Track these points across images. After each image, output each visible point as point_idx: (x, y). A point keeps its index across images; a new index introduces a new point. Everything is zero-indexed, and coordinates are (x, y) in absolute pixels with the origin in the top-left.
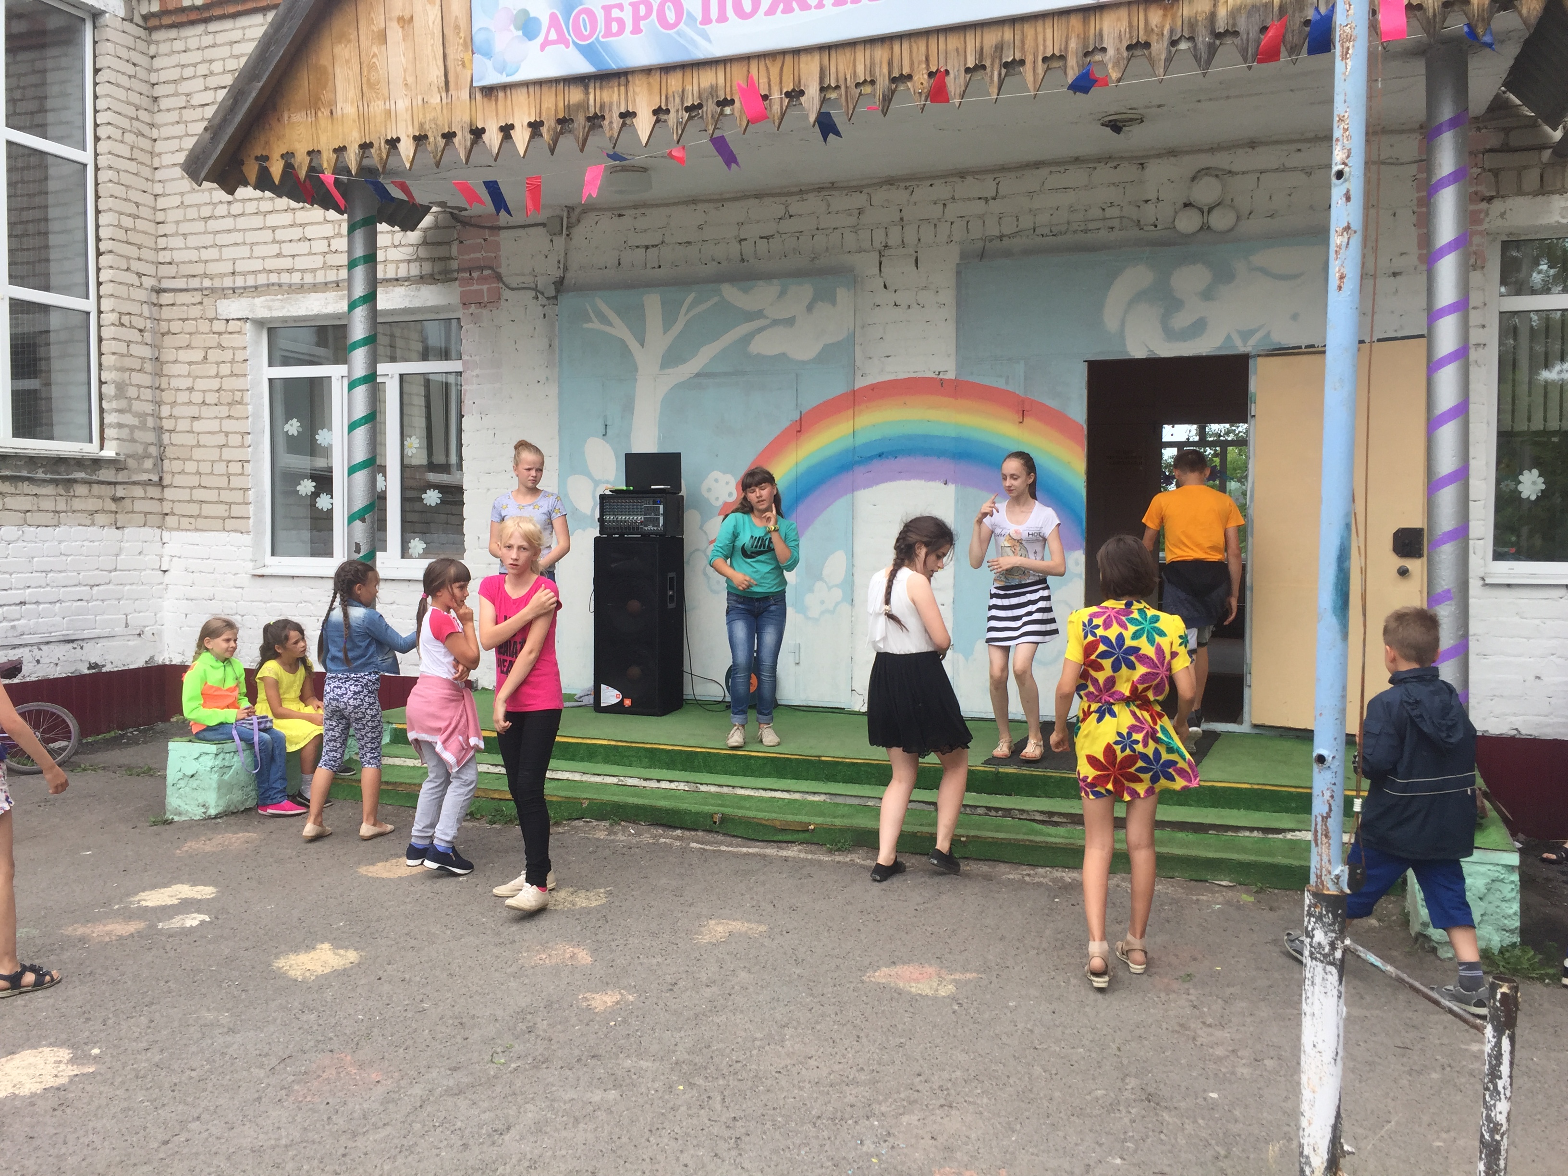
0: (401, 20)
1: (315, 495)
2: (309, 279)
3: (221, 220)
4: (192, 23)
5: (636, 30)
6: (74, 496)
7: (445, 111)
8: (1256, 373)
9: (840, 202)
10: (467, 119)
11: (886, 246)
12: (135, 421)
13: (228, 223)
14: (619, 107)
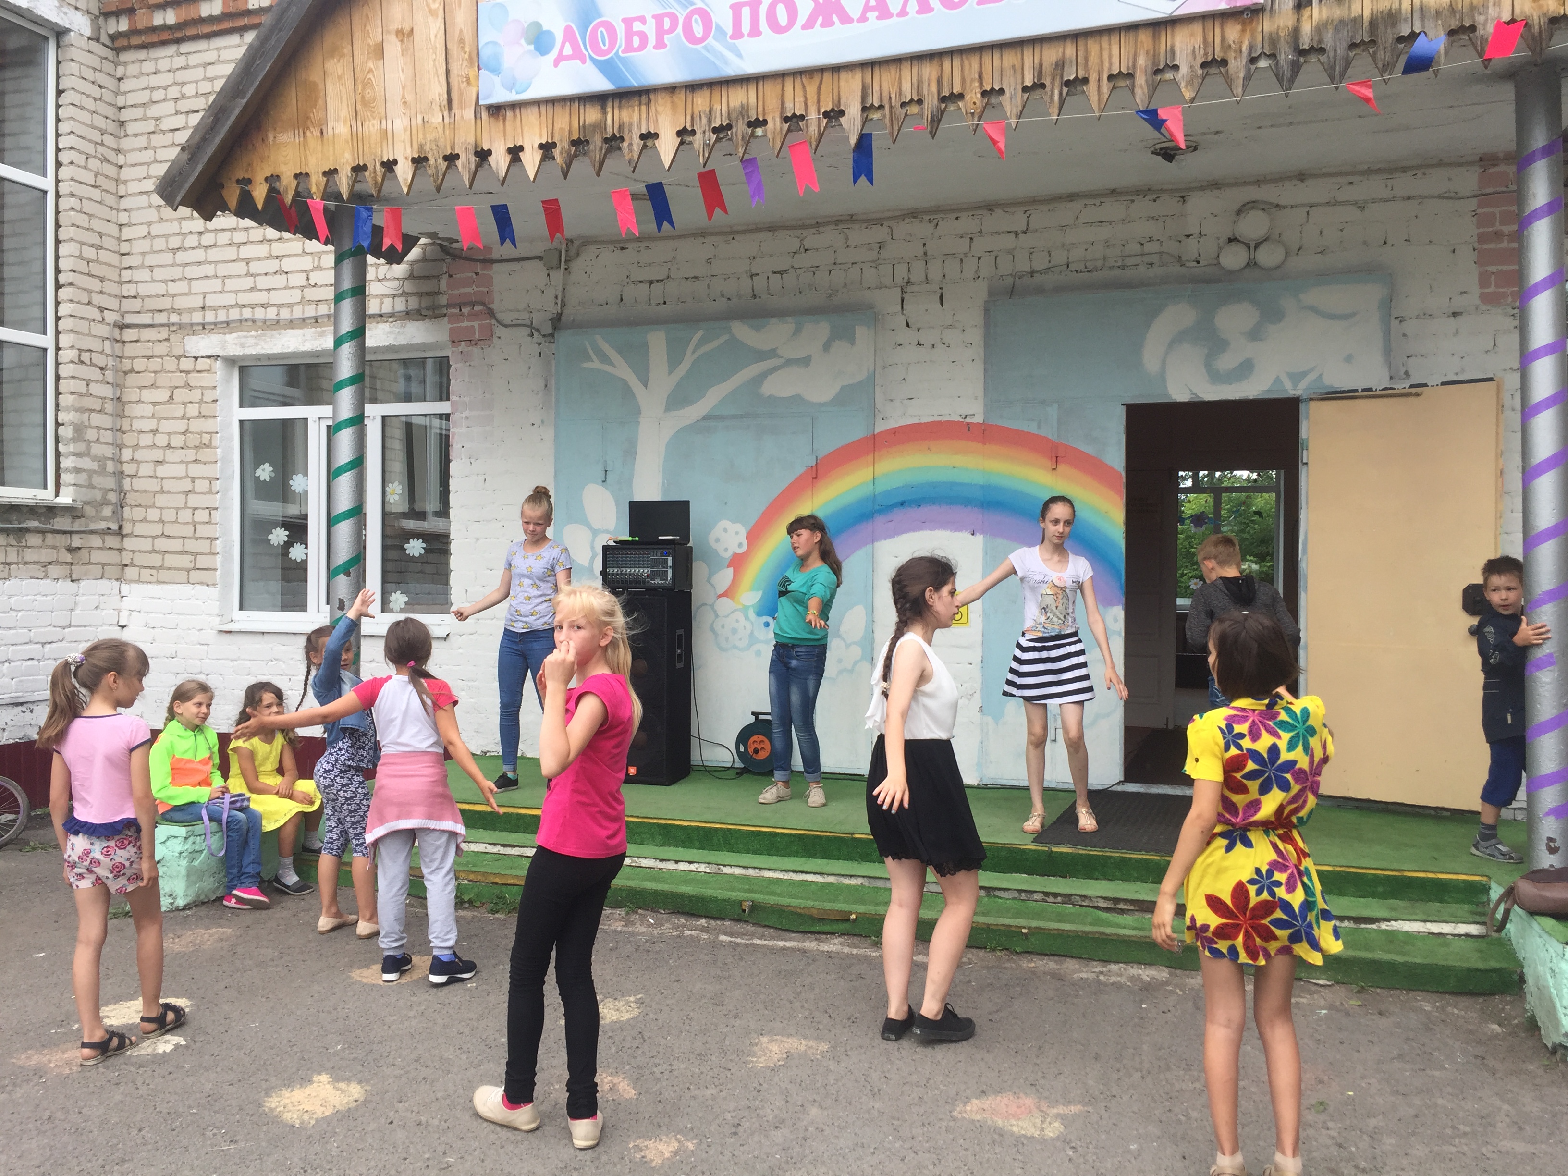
0: (400, 33)
1: (288, 544)
2: (285, 314)
3: (191, 252)
4: (164, 43)
5: (660, 44)
6: (26, 546)
7: (447, 132)
8: (1307, 418)
9: (858, 235)
10: (471, 140)
11: (908, 282)
12: (94, 466)
13: (199, 255)
14: (639, 127)
